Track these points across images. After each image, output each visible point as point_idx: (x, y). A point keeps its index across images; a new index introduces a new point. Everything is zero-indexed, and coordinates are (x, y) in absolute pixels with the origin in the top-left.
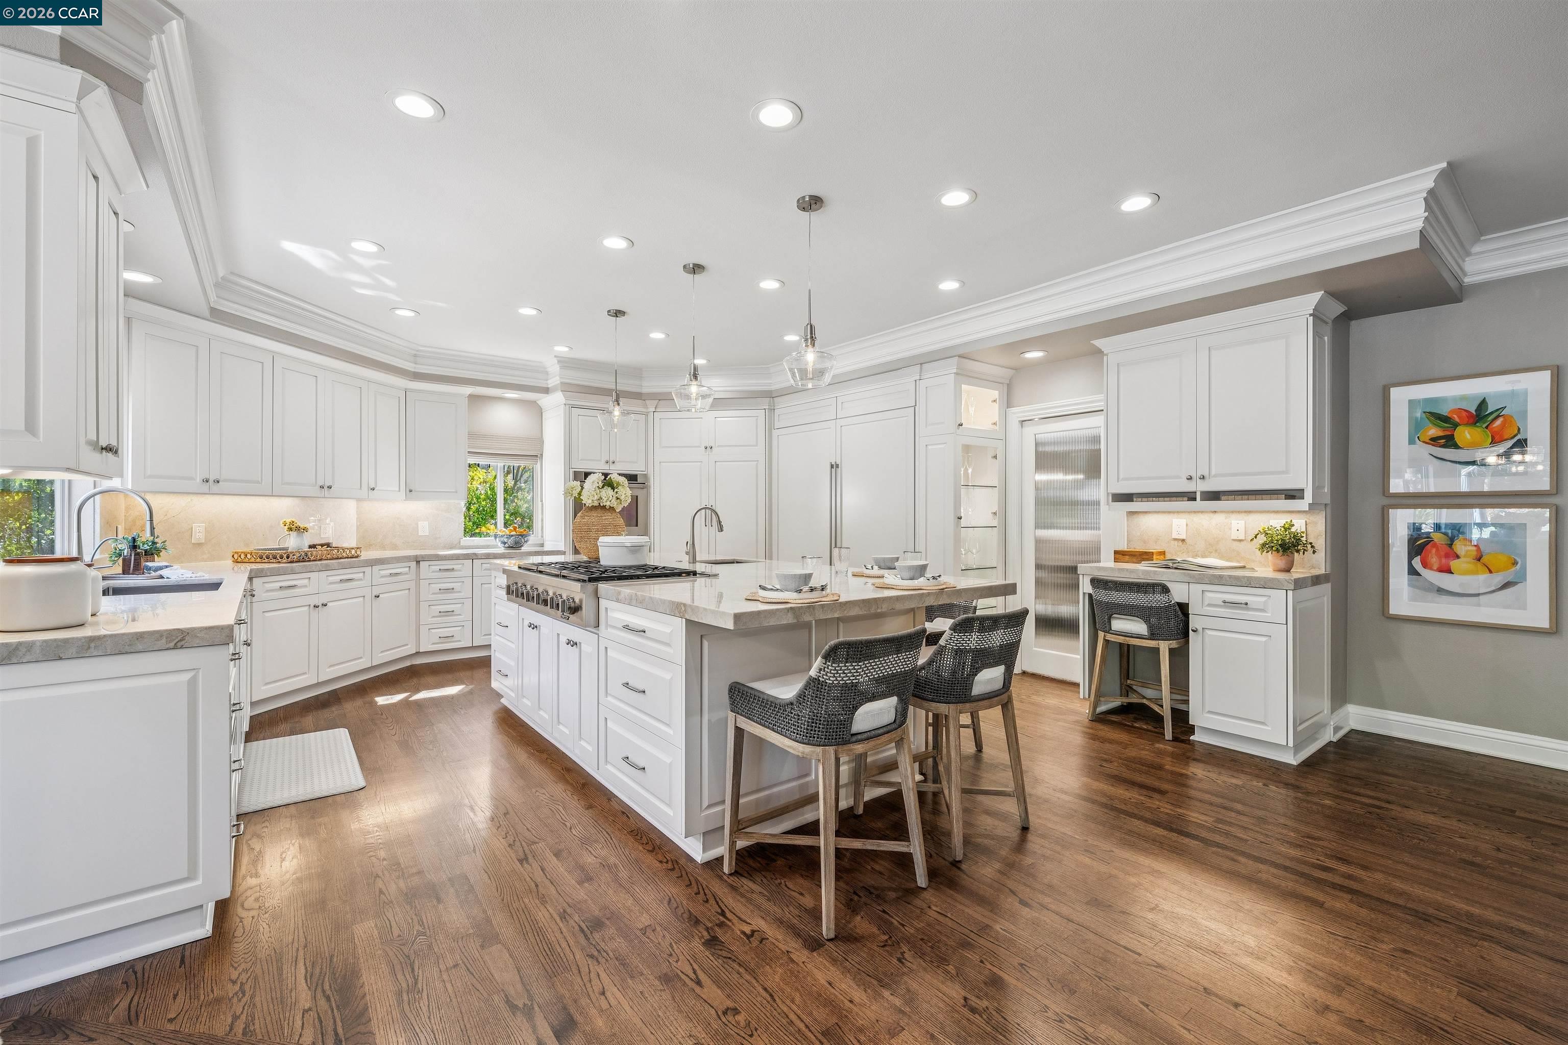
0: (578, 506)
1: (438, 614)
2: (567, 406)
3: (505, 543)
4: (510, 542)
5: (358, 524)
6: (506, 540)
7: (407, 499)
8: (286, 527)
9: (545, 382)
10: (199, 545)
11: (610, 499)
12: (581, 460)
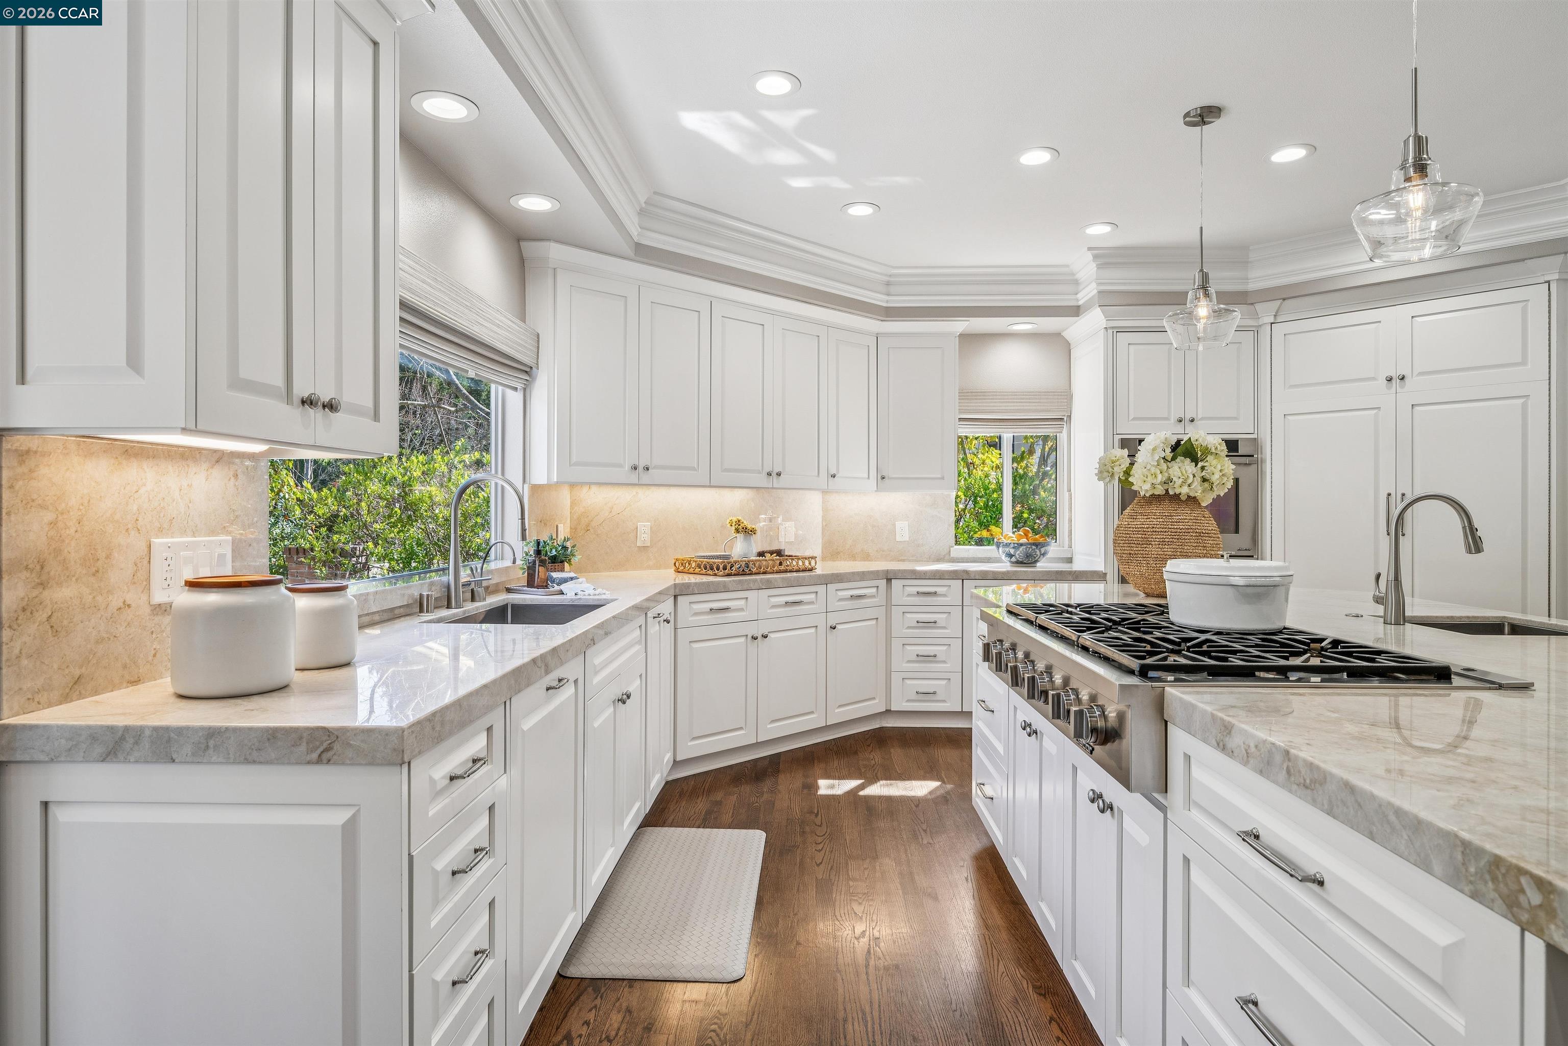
0: (1128, 496)
1: (914, 658)
2: (1110, 331)
3: (1011, 556)
4: (1019, 554)
5: (824, 524)
6: (1012, 551)
7: (878, 489)
8: (734, 528)
9: (1073, 297)
10: (645, 548)
11: (1190, 481)
12: (1134, 419)
